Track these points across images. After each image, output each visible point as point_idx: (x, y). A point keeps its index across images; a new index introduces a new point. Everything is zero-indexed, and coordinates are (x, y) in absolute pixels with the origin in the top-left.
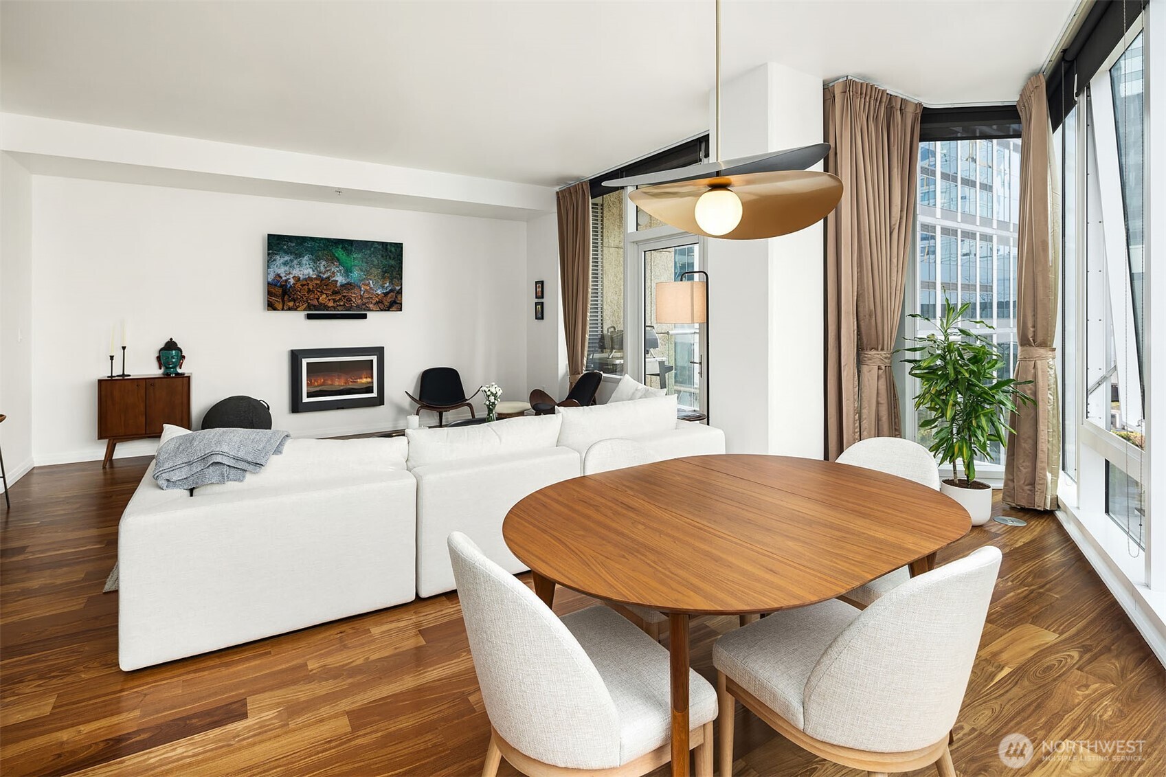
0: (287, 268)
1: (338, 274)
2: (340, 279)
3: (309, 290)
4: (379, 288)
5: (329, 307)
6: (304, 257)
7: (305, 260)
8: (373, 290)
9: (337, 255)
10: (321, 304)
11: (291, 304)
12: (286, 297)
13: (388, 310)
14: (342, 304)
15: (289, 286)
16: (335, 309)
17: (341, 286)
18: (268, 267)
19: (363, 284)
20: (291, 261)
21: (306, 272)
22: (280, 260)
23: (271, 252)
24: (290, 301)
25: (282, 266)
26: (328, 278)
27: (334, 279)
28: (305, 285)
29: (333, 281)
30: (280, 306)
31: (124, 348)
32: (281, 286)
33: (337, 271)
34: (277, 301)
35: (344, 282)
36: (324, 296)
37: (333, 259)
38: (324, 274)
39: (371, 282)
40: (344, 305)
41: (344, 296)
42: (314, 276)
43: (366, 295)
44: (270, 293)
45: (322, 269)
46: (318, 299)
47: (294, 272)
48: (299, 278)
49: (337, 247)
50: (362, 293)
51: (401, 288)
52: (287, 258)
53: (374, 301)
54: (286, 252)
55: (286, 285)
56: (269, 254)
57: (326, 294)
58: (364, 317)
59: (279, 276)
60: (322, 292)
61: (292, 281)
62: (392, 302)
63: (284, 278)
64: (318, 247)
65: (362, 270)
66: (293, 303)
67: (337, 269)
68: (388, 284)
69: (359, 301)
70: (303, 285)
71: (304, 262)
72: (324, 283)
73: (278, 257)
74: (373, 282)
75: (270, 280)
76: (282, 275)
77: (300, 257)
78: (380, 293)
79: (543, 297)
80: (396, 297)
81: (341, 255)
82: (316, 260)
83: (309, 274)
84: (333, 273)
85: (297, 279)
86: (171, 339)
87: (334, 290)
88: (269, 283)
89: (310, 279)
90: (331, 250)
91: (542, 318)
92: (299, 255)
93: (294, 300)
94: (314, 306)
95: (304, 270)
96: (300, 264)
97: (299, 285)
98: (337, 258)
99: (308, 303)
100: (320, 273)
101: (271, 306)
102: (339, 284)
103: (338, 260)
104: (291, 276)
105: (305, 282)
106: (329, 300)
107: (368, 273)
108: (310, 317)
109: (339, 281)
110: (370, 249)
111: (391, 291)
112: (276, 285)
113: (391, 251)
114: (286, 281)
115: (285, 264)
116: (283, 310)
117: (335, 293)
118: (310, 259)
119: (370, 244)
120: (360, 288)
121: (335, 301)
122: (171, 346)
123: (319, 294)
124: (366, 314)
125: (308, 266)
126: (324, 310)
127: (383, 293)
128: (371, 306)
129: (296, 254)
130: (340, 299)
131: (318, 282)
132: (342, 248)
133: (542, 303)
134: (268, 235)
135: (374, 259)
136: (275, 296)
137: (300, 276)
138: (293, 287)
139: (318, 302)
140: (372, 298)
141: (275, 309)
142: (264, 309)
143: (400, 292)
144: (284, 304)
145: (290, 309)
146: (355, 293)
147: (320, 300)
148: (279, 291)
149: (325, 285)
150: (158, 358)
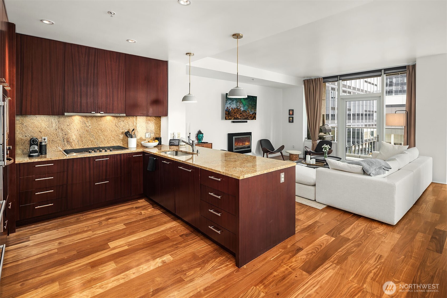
2: (242, 109)
3: (235, 113)
4: (251, 112)
6: (234, 101)
10: (237, 117)
11: (230, 117)
13: (253, 120)
16: (240, 119)
19: (247, 111)
20: (231, 102)
22: (228, 102)
23: (226, 99)
24: (230, 116)
26: (239, 108)
31: (190, 133)
33: (242, 106)
36: (238, 115)
39: (249, 110)
40: (243, 118)
41: (243, 115)
42: (236, 108)
43: (248, 114)
44: (225, 114)
45: (238, 105)
47: (231, 106)
51: (256, 112)
52: (230, 102)
53: (250, 117)
54: (230, 100)
55: (229, 111)
58: (246, 122)
59: (228, 107)
60: (238, 113)
61: (231, 109)
62: (254, 117)
63: (229, 108)
65: (247, 106)
68: (253, 111)
69: (246, 117)
70: (233, 111)
71: (234, 103)
76: (229, 107)
79: (293, 115)
82: (237, 102)
85: (232, 109)
86: (200, 130)
88: (226, 110)
91: (293, 122)
93: (231, 116)
94: (235, 118)
96: (233, 104)
98: (242, 101)
100: (238, 107)
101: (225, 118)
102: (242, 111)
104: (231, 108)
107: (249, 107)
108: (233, 122)
110: (250, 99)
111: (254, 113)
112: (227, 111)
113: (254, 100)
114: (229, 109)
115: (229, 104)
116: (228, 119)
117: (241, 114)
119: (249, 97)
121: (240, 116)
122: (200, 133)
126: (237, 120)
127: (252, 114)
128: (249, 118)
129: (232, 100)
131: (237, 110)
133: (293, 117)
134: (226, 93)
135: (250, 102)
138: (231, 112)
142: (222, 119)
143: (256, 114)
144: (228, 117)
145: (230, 119)
146: (245, 114)
147: (237, 116)
148: (227, 113)
149: (239, 111)
150: (197, 137)
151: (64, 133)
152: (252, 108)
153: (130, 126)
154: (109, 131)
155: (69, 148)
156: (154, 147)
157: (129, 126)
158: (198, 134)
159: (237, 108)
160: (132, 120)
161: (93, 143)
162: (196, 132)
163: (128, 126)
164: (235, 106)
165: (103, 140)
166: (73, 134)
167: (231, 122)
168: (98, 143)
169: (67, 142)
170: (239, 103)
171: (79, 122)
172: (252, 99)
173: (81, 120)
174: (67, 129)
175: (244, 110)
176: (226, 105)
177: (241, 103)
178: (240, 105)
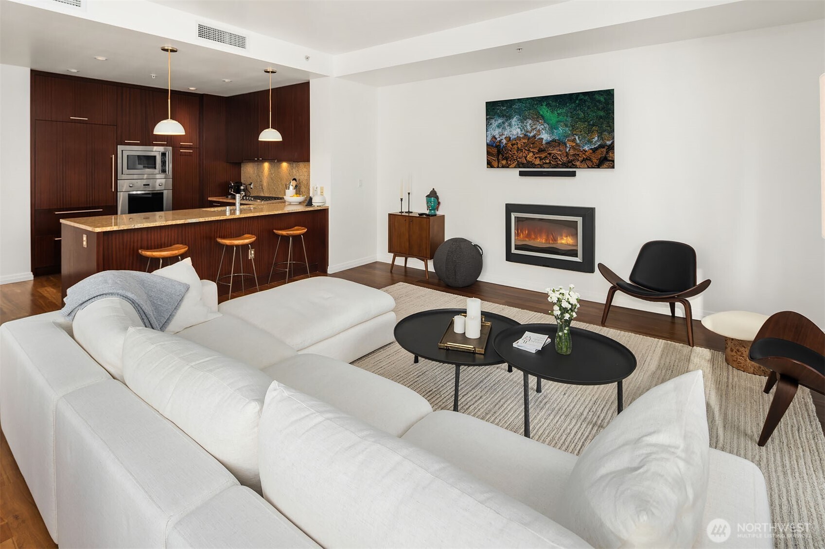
0: (500, 130)
2: (545, 137)
3: (518, 149)
4: (586, 144)
5: (535, 165)
6: (513, 118)
7: (514, 121)
8: (579, 146)
9: (541, 113)
10: (528, 162)
11: (504, 162)
12: (500, 156)
13: (599, 168)
14: (548, 161)
15: (502, 146)
16: (541, 166)
17: (546, 143)
19: (568, 140)
20: (503, 123)
21: (515, 132)
22: (495, 123)
24: (503, 159)
25: (497, 129)
26: (534, 136)
27: (540, 136)
28: (515, 144)
29: (539, 139)
30: (495, 164)
31: (409, 194)
32: (497, 146)
34: (493, 160)
35: (549, 139)
36: (531, 154)
37: (538, 117)
38: (530, 133)
39: (577, 138)
40: (550, 163)
41: (550, 154)
42: (521, 136)
43: (573, 152)
44: (488, 153)
45: (529, 127)
46: (526, 157)
47: (506, 133)
48: (510, 138)
49: (542, 105)
50: (567, 150)
51: (613, 143)
52: (500, 121)
53: (582, 158)
54: (499, 116)
55: (500, 146)
56: (487, 119)
57: (533, 152)
58: (573, 174)
59: (494, 137)
60: (529, 150)
61: (504, 141)
62: (602, 160)
63: (498, 139)
64: (525, 107)
65: (566, 126)
66: (505, 161)
67: (542, 127)
68: (596, 138)
69: (565, 159)
70: (513, 145)
72: (531, 142)
73: (493, 121)
74: (579, 138)
75: (488, 142)
76: (497, 137)
77: (510, 119)
78: (587, 149)
80: (607, 153)
81: (545, 112)
82: (523, 120)
83: (517, 134)
84: (539, 131)
85: (509, 139)
86: (433, 189)
87: (539, 149)
88: (487, 145)
89: (519, 138)
90: (536, 109)
92: (509, 117)
93: (507, 159)
94: (523, 164)
95: (515, 130)
96: (510, 125)
97: (510, 145)
98: (542, 116)
99: (518, 161)
100: (527, 132)
102: (544, 142)
103: (543, 117)
104: (504, 137)
105: (514, 142)
106: (536, 158)
108: (522, 174)
109: (545, 139)
110: (575, 102)
111: (601, 146)
112: (492, 146)
113: (599, 101)
114: (500, 141)
115: (499, 126)
116: (498, 167)
117: (541, 151)
119: (574, 97)
120: (565, 144)
121: (541, 159)
122: (433, 193)
123: (526, 152)
124: (575, 171)
125: (516, 126)
126: (531, 168)
127: (591, 149)
128: (578, 163)
130: (546, 157)
131: (526, 141)
132: (546, 105)
134: (487, 102)
135: (580, 112)
136: (493, 155)
137: (511, 136)
138: (505, 147)
139: (526, 160)
140: (578, 155)
141: (492, 167)
143: (611, 148)
144: (499, 162)
145: (503, 167)
146: (560, 150)
147: (528, 159)
148: (495, 151)
149: (532, 144)
151: (260, 180)
152: (590, 131)
154: (285, 179)
159: (525, 135)
160: (302, 168)
164: (519, 130)
166: (264, 181)
170: (530, 121)
171: (267, 169)
172: (585, 101)
173: (268, 167)
174: (262, 176)
175: (554, 141)
176: (489, 132)
177: (540, 121)
178: (534, 127)
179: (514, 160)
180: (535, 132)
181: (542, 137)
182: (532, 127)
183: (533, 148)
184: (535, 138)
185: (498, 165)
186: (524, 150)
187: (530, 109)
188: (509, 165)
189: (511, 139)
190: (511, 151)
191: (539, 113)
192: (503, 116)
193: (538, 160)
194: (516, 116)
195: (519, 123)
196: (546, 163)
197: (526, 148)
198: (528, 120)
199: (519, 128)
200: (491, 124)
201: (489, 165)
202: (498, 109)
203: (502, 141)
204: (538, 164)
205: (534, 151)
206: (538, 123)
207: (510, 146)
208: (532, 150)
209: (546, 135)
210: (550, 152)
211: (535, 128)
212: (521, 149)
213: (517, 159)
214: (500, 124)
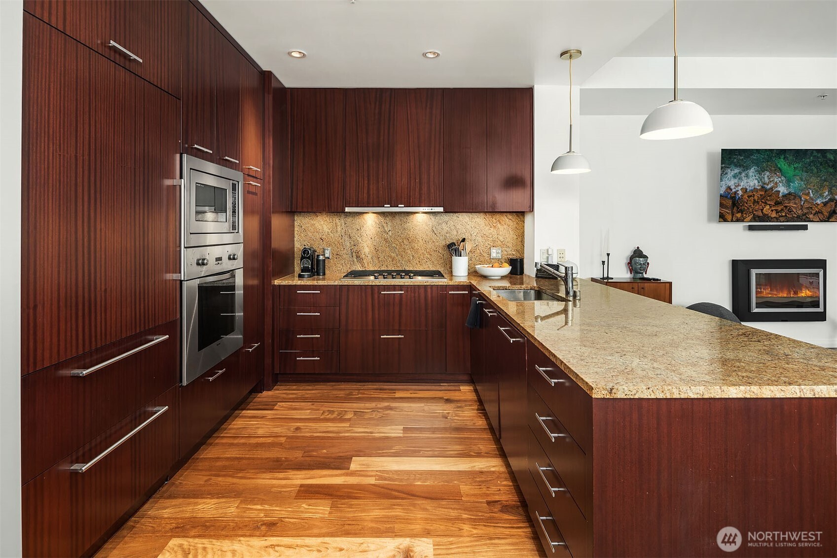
0: (736, 181)
1: (781, 184)
2: (782, 189)
3: (755, 202)
4: (819, 198)
5: (772, 218)
6: (750, 169)
7: (752, 171)
8: (812, 200)
9: (779, 166)
10: (765, 215)
11: (739, 215)
12: (735, 208)
13: (827, 221)
14: (784, 214)
16: (777, 220)
17: (783, 196)
18: (721, 180)
19: (803, 194)
20: (740, 173)
21: (752, 184)
22: (731, 173)
23: (723, 166)
24: (738, 212)
25: (732, 179)
26: (772, 189)
27: (776, 189)
28: (751, 196)
29: (777, 191)
30: (729, 217)
31: (608, 255)
32: (731, 198)
33: (780, 182)
34: (727, 212)
35: (786, 192)
36: (768, 207)
37: (776, 170)
38: (768, 185)
39: (811, 192)
40: (786, 216)
41: (786, 207)
42: (759, 188)
43: (807, 205)
44: (722, 205)
45: (766, 180)
46: (762, 210)
47: (742, 184)
48: (746, 189)
49: (780, 158)
50: (803, 203)
52: (737, 171)
53: (814, 212)
54: (736, 166)
55: (735, 197)
56: (722, 168)
57: (770, 205)
59: (729, 188)
60: (766, 203)
61: (740, 193)
62: (829, 214)
63: (734, 190)
64: (763, 158)
65: (802, 180)
66: (740, 214)
67: (780, 179)
68: (827, 193)
69: (800, 212)
70: (749, 197)
71: (751, 174)
72: (768, 194)
73: (729, 170)
75: (722, 192)
76: (732, 187)
77: (747, 169)
78: (819, 203)
80: (834, 207)
81: (783, 166)
82: (761, 171)
83: (754, 185)
84: (776, 183)
85: (745, 190)
86: (638, 248)
87: (776, 201)
88: (721, 196)
89: (755, 190)
90: (773, 161)
92: (747, 168)
93: (742, 211)
94: (759, 217)
95: (751, 181)
96: (747, 176)
97: (746, 196)
98: (779, 168)
99: (754, 214)
100: (765, 184)
101: (723, 218)
102: (781, 195)
103: (780, 170)
104: (740, 188)
105: (751, 194)
106: (772, 211)
107: (808, 183)
108: (751, 228)
109: (781, 192)
110: (810, 158)
111: (829, 200)
112: (726, 197)
113: (829, 159)
114: (735, 193)
115: (735, 177)
116: (732, 221)
117: (777, 203)
118: (756, 171)
119: (809, 154)
120: (801, 198)
121: (777, 212)
122: (638, 253)
123: (763, 205)
124: (807, 225)
125: (754, 177)
126: (767, 222)
127: (823, 203)
128: (810, 216)
129: (744, 167)
130: (782, 210)
131: (763, 193)
132: (783, 158)
134: (722, 149)
135: (814, 168)
136: (726, 207)
137: (747, 187)
138: (741, 199)
139: (762, 213)
140: (811, 208)
141: (725, 220)
142: (710, 220)
144: (733, 215)
145: (738, 220)
146: (795, 204)
147: (764, 211)
148: (729, 203)
149: (769, 196)
150: (628, 263)
151: (352, 243)
152: (821, 187)
153: (459, 233)
154: (421, 241)
155: (358, 268)
156: (502, 277)
157: (457, 232)
158: (631, 258)
160: (464, 222)
161: (394, 262)
162: (629, 253)
163: (455, 233)
164: (756, 182)
165: (412, 258)
166: (365, 245)
167: (744, 230)
168: (403, 262)
169: (358, 257)
170: (768, 173)
171: (374, 223)
172: (817, 159)
173: (376, 220)
174: (357, 236)
175: (790, 194)
176: (723, 182)
177: (778, 174)
178: (772, 179)
179: (750, 213)
180: (772, 185)
181: (779, 190)
182: (769, 179)
183: (771, 200)
184: (772, 191)
185: (732, 218)
186: (760, 202)
187: (768, 161)
188: (744, 219)
189: (748, 190)
190: (747, 203)
191: (777, 166)
192: (740, 166)
193: (774, 213)
194: (754, 167)
195: (757, 174)
196: (782, 216)
197: (763, 200)
198: (766, 172)
199: (756, 179)
200: (726, 174)
201: (722, 218)
202: (735, 158)
203: (738, 192)
204: (774, 217)
205: (771, 203)
206: (775, 175)
207: (747, 198)
208: (769, 203)
209: (783, 187)
210: (786, 205)
211: (773, 181)
212: (758, 202)
213: (753, 212)
214: (736, 174)
